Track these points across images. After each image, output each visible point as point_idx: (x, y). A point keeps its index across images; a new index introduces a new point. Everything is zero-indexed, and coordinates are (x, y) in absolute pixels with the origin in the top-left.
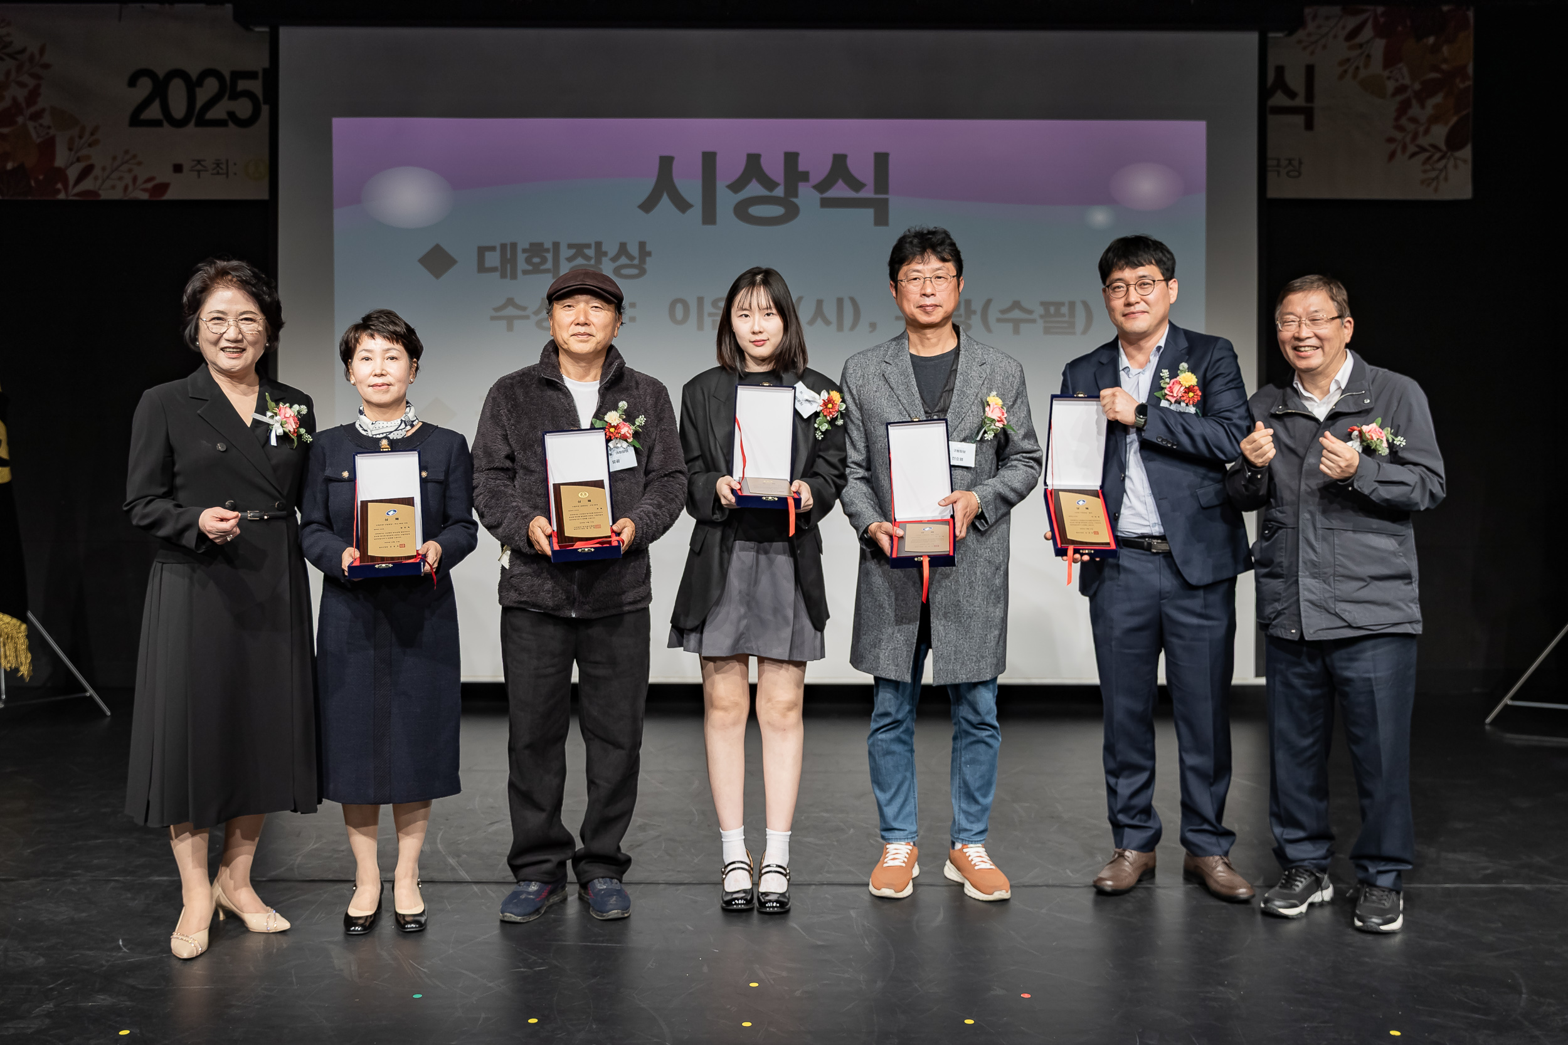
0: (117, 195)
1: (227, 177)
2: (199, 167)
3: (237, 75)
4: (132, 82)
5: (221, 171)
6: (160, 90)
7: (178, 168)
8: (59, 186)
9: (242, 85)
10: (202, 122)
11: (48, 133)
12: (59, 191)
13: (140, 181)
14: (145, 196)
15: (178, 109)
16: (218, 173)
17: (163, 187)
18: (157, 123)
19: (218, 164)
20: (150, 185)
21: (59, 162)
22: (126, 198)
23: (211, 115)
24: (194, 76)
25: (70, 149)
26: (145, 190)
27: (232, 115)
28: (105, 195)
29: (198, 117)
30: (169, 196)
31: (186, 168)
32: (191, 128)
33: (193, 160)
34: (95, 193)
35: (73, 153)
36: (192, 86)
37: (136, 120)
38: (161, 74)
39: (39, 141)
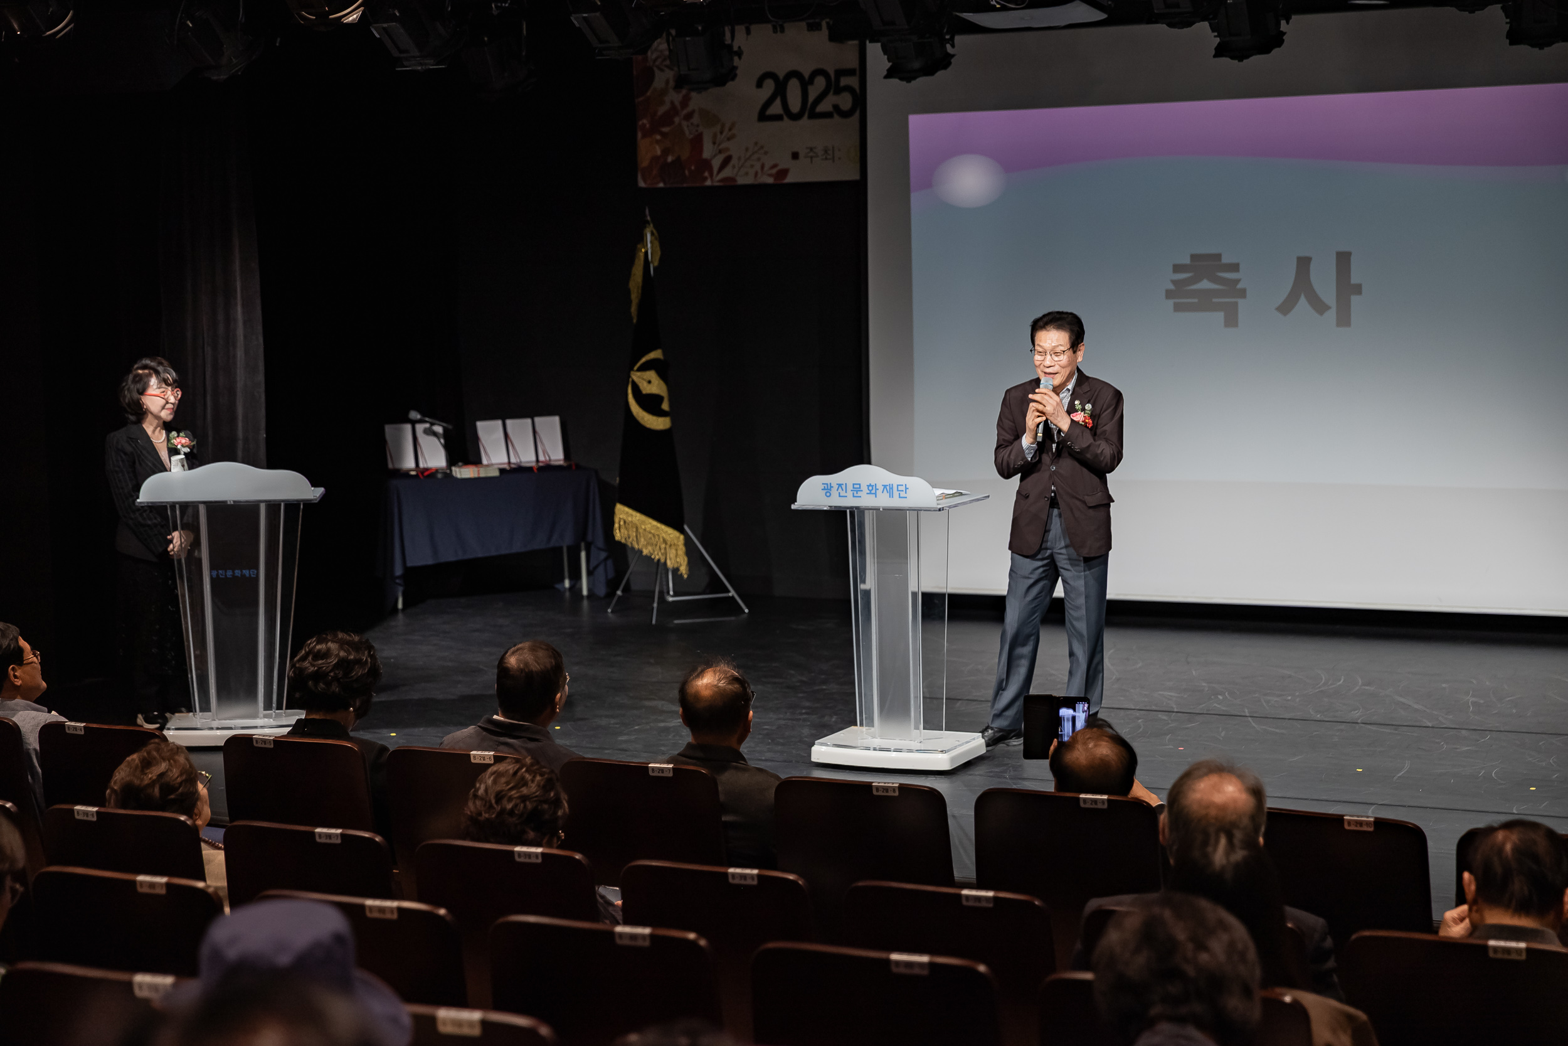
0: (749, 180)
1: (834, 161)
2: (811, 154)
3: (840, 73)
4: (759, 84)
5: (828, 157)
6: (780, 90)
7: (795, 156)
8: (706, 174)
9: (845, 81)
10: (814, 115)
11: (697, 131)
12: (705, 179)
13: (766, 168)
14: (770, 180)
15: (795, 105)
16: (826, 159)
17: (784, 173)
18: (778, 118)
19: (826, 151)
20: (774, 171)
21: (706, 154)
22: (756, 183)
23: (821, 108)
24: (807, 75)
25: (714, 143)
26: (770, 175)
27: (836, 107)
28: (741, 181)
29: (810, 111)
30: (790, 179)
31: (801, 155)
32: (805, 121)
33: (807, 148)
34: (733, 179)
35: (716, 145)
36: (805, 84)
37: (763, 117)
38: (781, 75)
39: (692, 136)
